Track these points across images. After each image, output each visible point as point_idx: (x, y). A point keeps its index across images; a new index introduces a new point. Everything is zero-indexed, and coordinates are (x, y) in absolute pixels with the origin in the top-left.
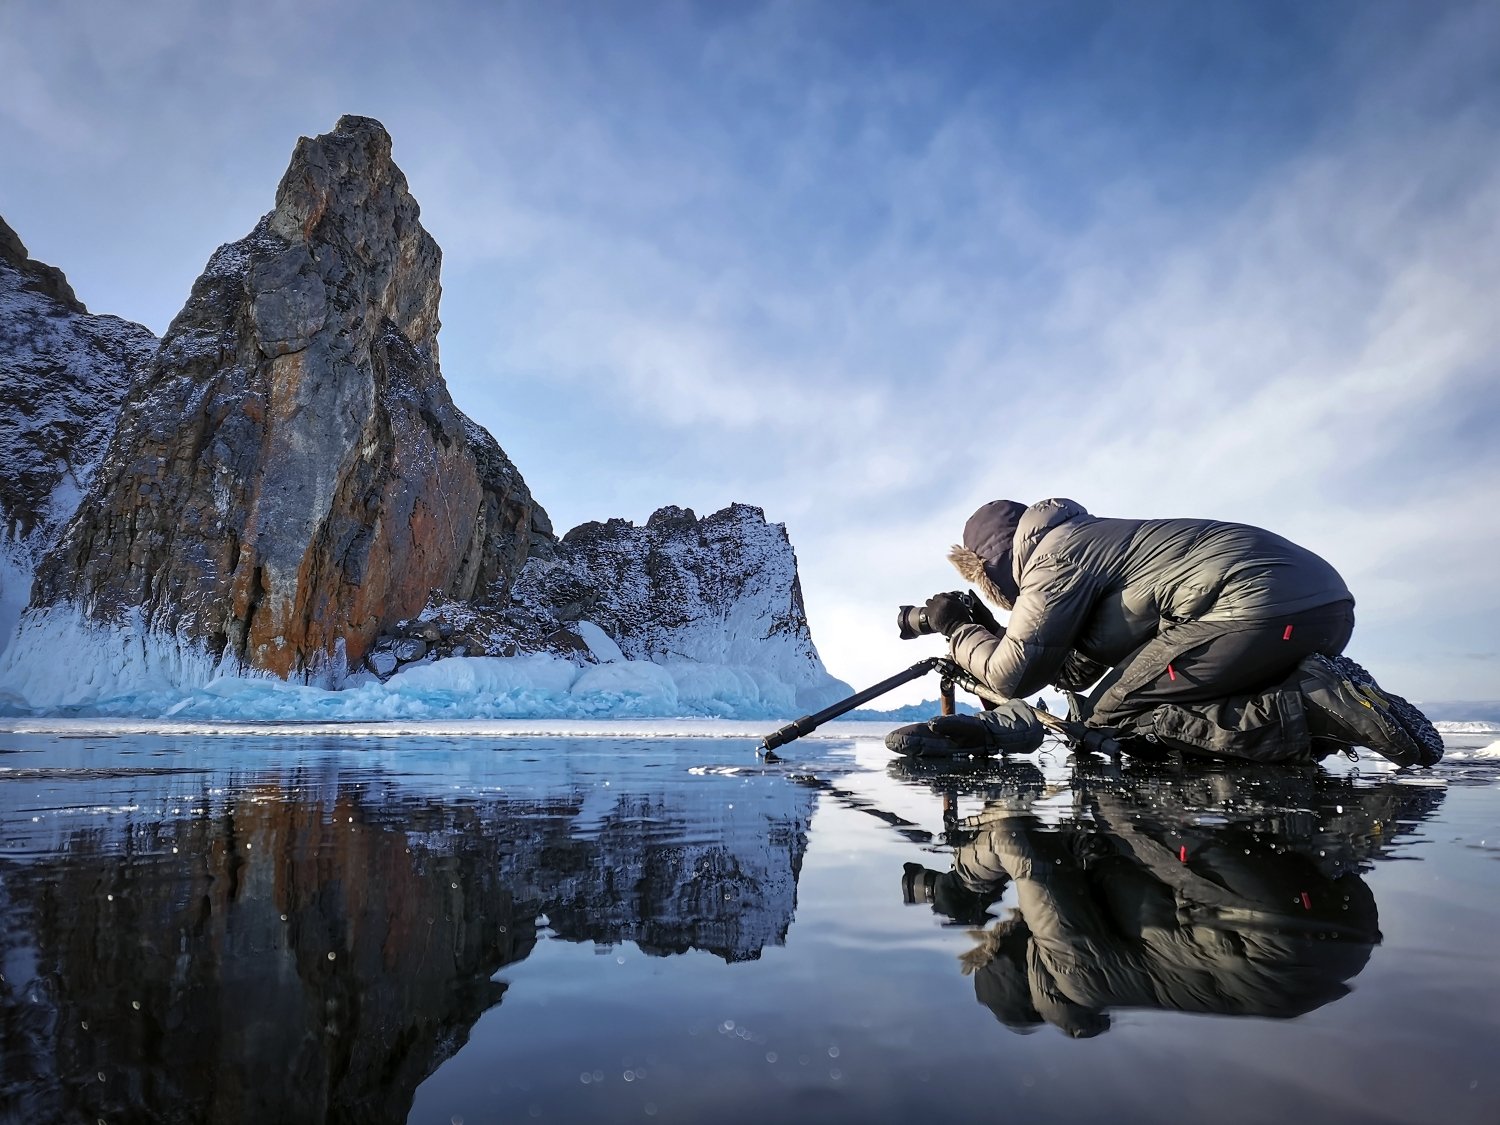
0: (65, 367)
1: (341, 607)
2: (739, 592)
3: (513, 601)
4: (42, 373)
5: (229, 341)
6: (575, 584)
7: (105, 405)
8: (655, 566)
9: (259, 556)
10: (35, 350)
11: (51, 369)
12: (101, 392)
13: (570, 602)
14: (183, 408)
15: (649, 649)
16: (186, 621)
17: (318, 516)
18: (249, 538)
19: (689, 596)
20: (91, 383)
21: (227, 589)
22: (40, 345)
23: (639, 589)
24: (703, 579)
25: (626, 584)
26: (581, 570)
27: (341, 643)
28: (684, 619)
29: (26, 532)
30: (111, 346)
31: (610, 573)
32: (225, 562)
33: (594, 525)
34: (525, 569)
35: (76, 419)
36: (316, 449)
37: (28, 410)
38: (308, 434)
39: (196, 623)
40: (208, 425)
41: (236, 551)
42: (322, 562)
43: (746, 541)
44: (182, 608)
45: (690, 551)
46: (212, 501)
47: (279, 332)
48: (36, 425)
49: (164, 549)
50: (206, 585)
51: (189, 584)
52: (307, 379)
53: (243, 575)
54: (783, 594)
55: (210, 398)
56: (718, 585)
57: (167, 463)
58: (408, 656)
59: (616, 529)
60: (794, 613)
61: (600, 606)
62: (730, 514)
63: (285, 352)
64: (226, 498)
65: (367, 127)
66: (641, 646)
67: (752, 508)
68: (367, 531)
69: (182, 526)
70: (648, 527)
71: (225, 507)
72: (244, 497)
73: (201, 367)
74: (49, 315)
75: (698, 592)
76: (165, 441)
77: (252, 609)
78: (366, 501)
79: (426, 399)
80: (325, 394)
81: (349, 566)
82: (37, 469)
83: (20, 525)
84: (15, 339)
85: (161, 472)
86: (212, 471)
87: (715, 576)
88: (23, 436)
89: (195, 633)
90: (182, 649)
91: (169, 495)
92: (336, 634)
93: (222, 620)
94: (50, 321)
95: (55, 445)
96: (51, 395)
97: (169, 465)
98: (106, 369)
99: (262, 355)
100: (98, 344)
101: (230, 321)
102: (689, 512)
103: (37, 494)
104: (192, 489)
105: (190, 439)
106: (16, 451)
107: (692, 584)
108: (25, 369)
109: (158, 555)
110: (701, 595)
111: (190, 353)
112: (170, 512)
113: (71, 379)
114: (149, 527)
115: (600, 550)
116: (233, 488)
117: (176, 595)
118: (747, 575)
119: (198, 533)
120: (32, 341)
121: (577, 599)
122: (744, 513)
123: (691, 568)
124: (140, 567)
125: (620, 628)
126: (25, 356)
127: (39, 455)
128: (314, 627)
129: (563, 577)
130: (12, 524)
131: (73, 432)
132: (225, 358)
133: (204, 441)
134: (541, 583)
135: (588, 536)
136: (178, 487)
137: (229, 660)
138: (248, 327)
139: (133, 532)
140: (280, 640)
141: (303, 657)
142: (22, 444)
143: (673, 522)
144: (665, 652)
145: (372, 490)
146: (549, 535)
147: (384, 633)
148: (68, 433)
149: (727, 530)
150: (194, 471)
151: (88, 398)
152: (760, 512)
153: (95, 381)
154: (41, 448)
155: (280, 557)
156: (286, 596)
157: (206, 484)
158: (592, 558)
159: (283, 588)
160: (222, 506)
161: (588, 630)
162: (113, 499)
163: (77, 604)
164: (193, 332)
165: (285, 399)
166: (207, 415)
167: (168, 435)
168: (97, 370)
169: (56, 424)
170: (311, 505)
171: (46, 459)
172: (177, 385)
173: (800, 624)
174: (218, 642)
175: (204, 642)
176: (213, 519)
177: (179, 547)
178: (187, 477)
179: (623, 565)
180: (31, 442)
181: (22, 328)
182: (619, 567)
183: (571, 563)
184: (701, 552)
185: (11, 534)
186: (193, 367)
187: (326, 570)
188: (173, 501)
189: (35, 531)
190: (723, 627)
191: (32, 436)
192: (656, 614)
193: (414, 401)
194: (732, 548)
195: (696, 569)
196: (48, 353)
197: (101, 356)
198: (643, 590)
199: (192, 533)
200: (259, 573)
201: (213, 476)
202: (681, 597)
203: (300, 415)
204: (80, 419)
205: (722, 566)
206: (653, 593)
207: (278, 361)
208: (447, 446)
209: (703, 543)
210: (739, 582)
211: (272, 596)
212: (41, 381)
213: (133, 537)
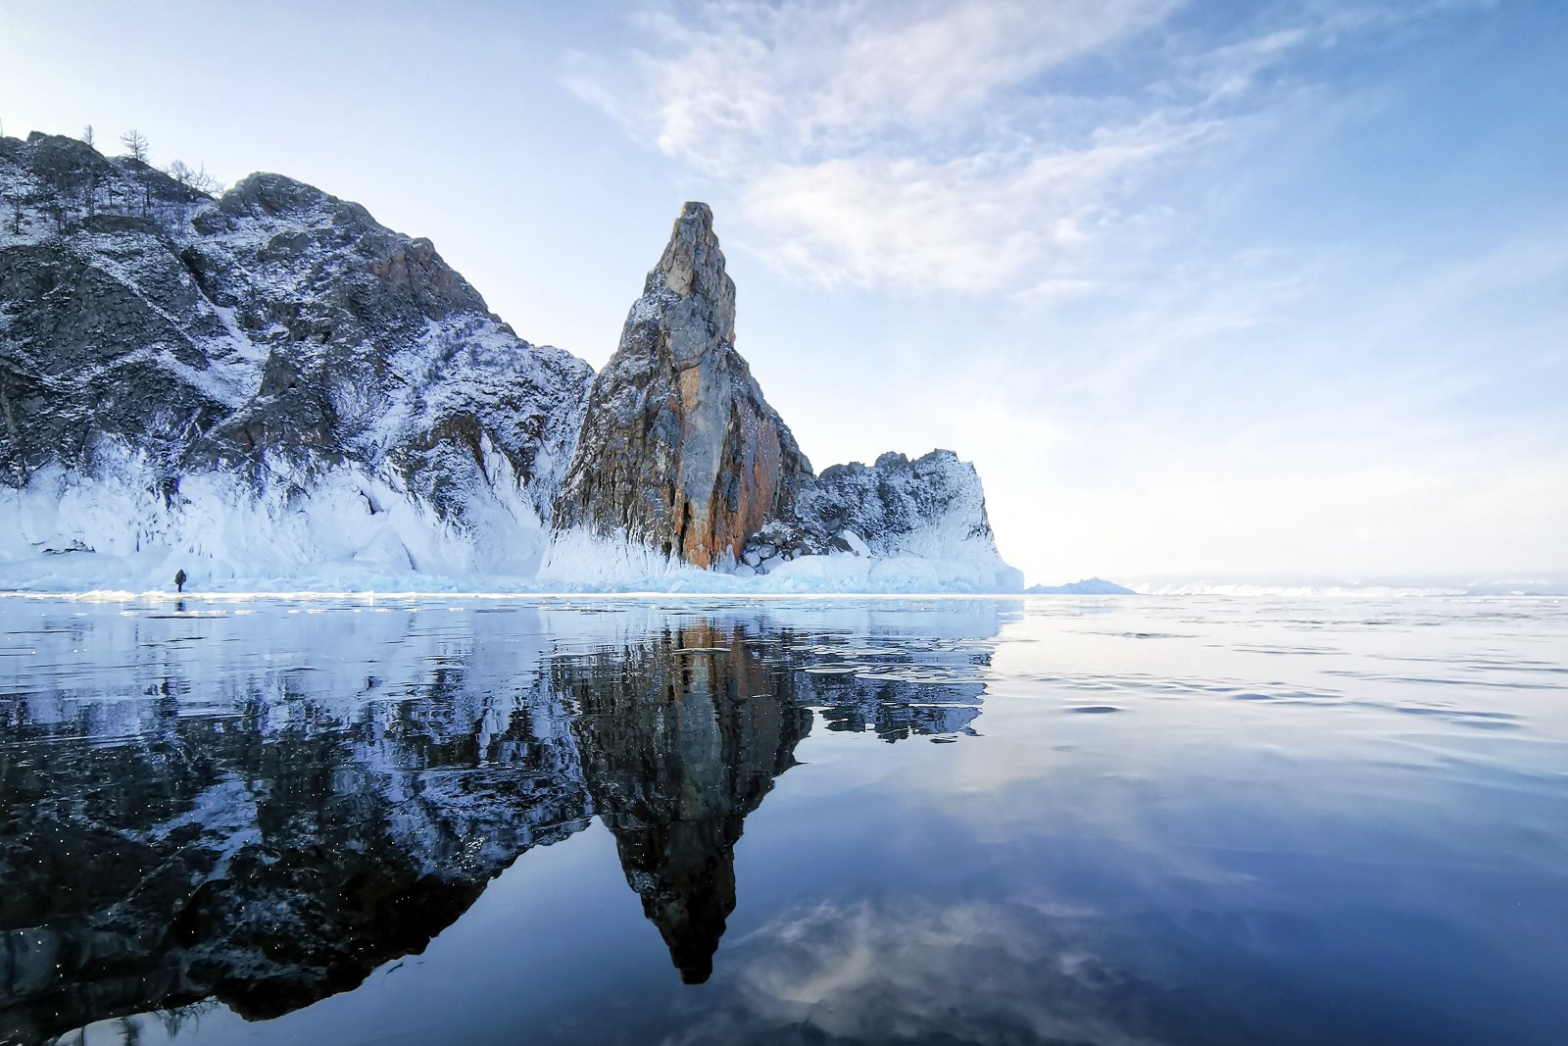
0: (531, 381)
1: (728, 526)
2: (946, 509)
3: (797, 518)
4: (521, 385)
5: (655, 362)
6: (834, 506)
7: (555, 403)
8: (884, 492)
9: (687, 495)
10: (515, 371)
11: (525, 382)
12: (552, 395)
13: (833, 518)
14: (634, 407)
15: (886, 548)
16: (649, 536)
17: (716, 470)
18: (680, 486)
19: (910, 513)
20: (547, 390)
21: (671, 516)
22: (518, 368)
23: (874, 508)
24: (919, 501)
25: (866, 505)
26: (835, 497)
27: (730, 548)
28: (909, 528)
29: (526, 484)
30: (552, 365)
31: (855, 498)
32: (668, 500)
33: (839, 466)
34: (800, 498)
35: (543, 413)
36: (711, 428)
37: (517, 409)
38: (706, 419)
39: (655, 537)
40: (650, 416)
41: (673, 493)
42: (718, 498)
43: (947, 474)
44: (646, 529)
45: (908, 482)
46: (656, 463)
47: (684, 354)
48: (523, 417)
49: (632, 493)
50: (659, 515)
51: (648, 513)
52: (702, 384)
53: (678, 508)
54: (976, 510)
55: (647, 400)
56: (930, 505)
57: (630, 441)
58: (767, 555)
59: (853, 469)
60: (984, 523)
61: (852, 520)
62: (933, 456)
63: (688, 367)
64: (664, 461)
65: (701, 209)
66: (881, 544)
67: (949, 452)
68: (737, 478)
69: (641, 479)
70: (876, 466)
71: (664, 467)
72: (674, 460)
73: (641, 380)
74: (517, 348)
75: (917, 509)
76: (628, 427)
77: (684, 528)
78: (734, 459)
79: (750, 391)
80: (713, 392)
81: (730, 501)
82: (527, 445)
83: (522, 479)
84: (503, 364)
85: (627, 447)
86: (654, 444)
87: (927, 499)
88: (517, 425)
89: (654, 542)
90: (647, 553)
91: (633, 460)
92: (728, 542)
93: (669, 535)
94: (518, 351)
95: (533, 429)
96: (527, 398)
97: (631, 442)
98: (553, 380)
99: (674, 370)
100: (546, 364)
101: (653, 349)
102: (903, 455)
103: (528, 460)
104: (644, 456)
105: (641, 426)
106: (515, 434)
107: (912, 505)
108: (513, 384)
109: (629, 497)
110: (919, 512)
111: (634, 371)
112: (634, 471)
113: (536, 388)
114: (623, 480)
115: (846, 483)
116: (668, 455)
117: (642, 520)
118: (950, 497)
119: (650, 482)
120: (512, 365)
121: (835, 517)
122: (943, 455)
123: (910, 494)
124: (619, 504)
125: (868, 534)
126: (511, 376)
127: (526, 436)
128: (717, 538)
129: (824, 502)
130: (519, 479)
131: (541, 420)
132: (654, 373)
133: (648, 426)
134: (812, 506)
135: (836, 475)
136: (637, 456)
137: (674, 558)
138: (665, 352)
139: (614, 483)
140: (701, 547)
141: (712, 557)
142: (517, 430)
143: (892, 463)
144: (898, 550)
145: (737, 451)
146: (811, 474)
147: (748, 541)
148: (539, 422)
149: (932, 467)
150: (644, 444)
151: (546, 399)
152: (954, 455)
153: (549, 389)
154: (526, 432)
155: (699, 496)
156: (703, 520)
157: (651, 452)
158: (841, 488)
159: (701, 512)
160: (662, 466)
161: (849, 535)
162: (600, 464)
163: (585, 527)
164: (633, 358)
165: (690, 398)
166: (647, 410)
167: (628, 424)
168: (548, 381)
169: (533, 417)
170: (712, 463)
171: (530, 439)
172: (630, 392)
173: (988, 530)
174: (667, 548)
175: (660, 548)
176: (658, 473)
177: (641, 492)
178: (641, 449)
179: (862, 493)
180: (521, 428)
181: (506, 358)
182: (860, 494)
183: (827, 492)
184: (915, 483)
185: (519, 485)
186: (636, 380)
187: (719, 504)
188: (635, 464)
189: (531, 482)
190: (937, 532)
191: (521, 424)
192: (889, 525)
193: (744, 391)
194: (938, 480)
195: (914, 494)
196: (522, 372)
197: (548, 371)
198: (878, 509)
199: (647, 482)
200: (687, 507)
201: (656, 447)
202: (905, 514)
203: (701, 407)
204: (545, 413)
205: (932, 491)
206: (885, 511)
207: (683, 373)
208: (762, 419)
209: (917, 476)
210: (945, 502)
211: (695, 520)
212: (521, 390)
213: (614, 487)
